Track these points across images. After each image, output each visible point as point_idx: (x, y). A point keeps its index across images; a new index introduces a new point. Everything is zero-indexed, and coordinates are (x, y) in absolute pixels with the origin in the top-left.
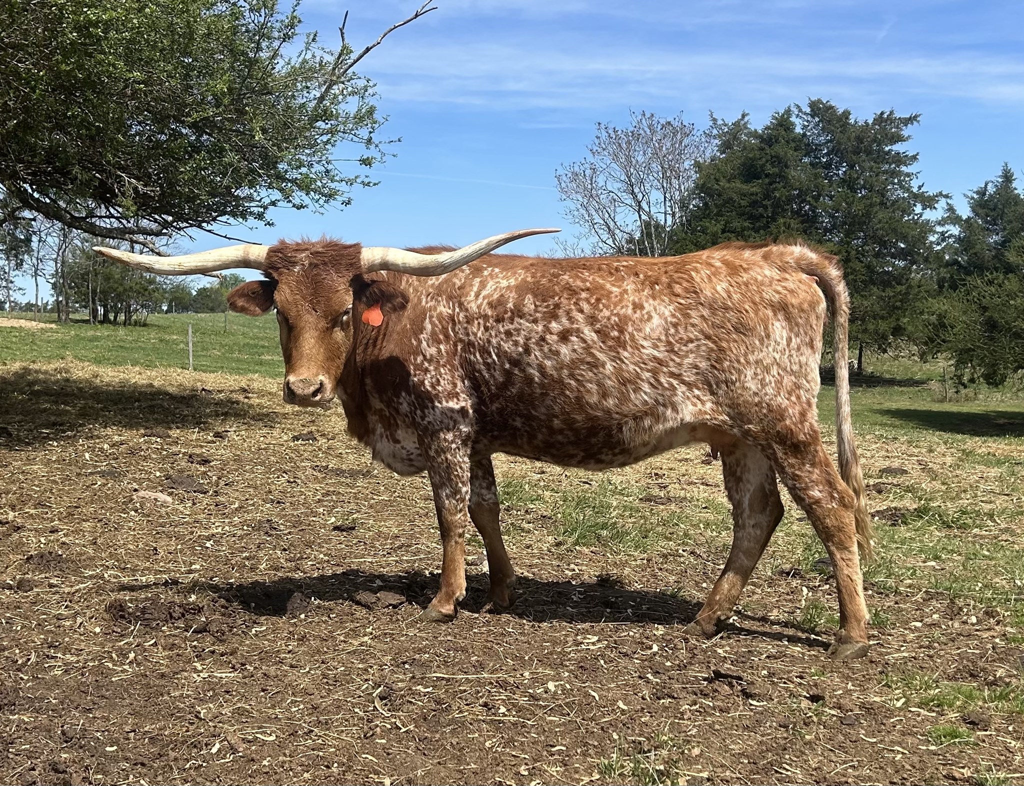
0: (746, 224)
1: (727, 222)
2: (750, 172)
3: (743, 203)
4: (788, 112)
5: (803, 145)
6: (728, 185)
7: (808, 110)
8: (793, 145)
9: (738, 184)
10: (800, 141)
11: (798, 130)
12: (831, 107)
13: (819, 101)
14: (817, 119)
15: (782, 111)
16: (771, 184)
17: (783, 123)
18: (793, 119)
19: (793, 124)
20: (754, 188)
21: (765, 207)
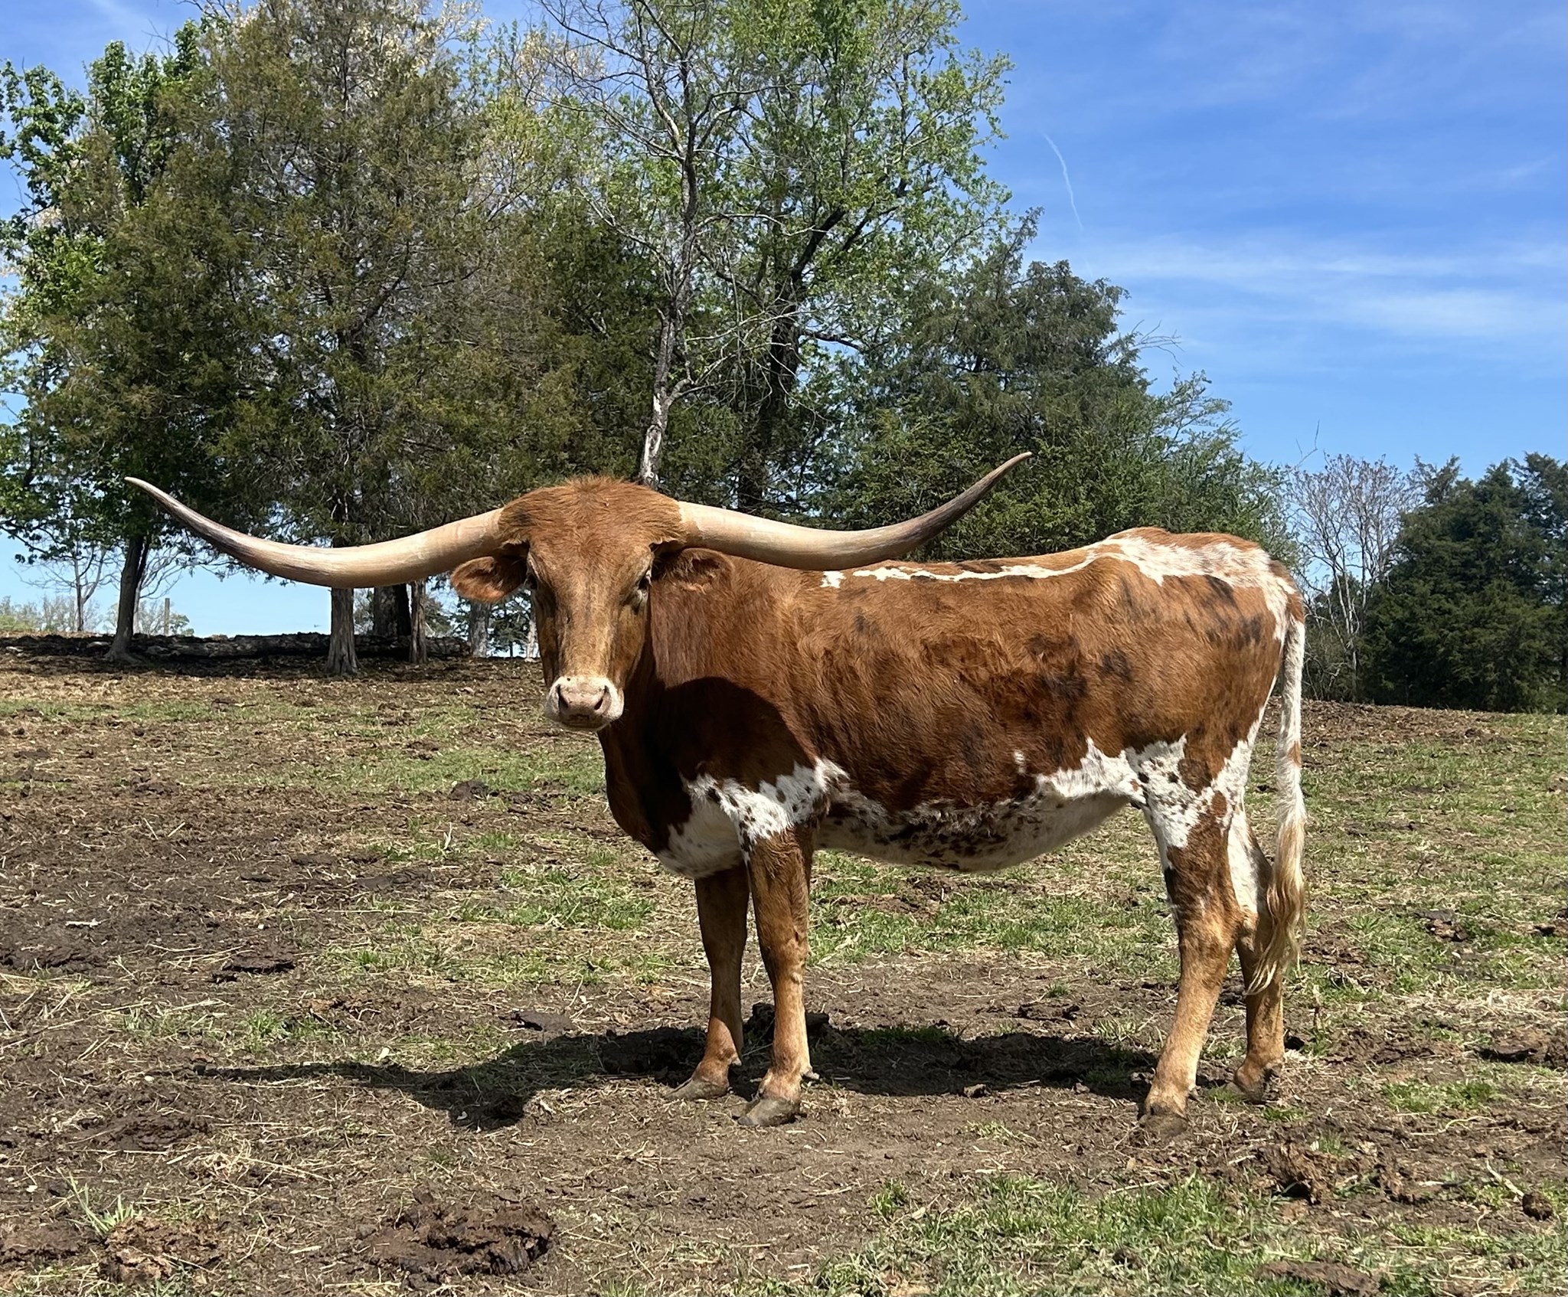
0: (1458, 585)
1: (1436, 583)
2: (1462, 529)
3: (1455, 562)
4: (1505, 465)
5: (1520, 501)
6: (1438, 543)
7: (1526, 465)
8: (1508, 501)
9: (1448, 542)
10: (1517, 496)
11: (1515, 484)
12: (1550, 461)
13: (1537, 455)
14: (1536, 474)
15: (1498, 465)
16: (1485, 542)
17: (1499, 477)
18: (1509, 473)
19: (1510, 478)
20: (1465, 547)
21: (1479, 567)
